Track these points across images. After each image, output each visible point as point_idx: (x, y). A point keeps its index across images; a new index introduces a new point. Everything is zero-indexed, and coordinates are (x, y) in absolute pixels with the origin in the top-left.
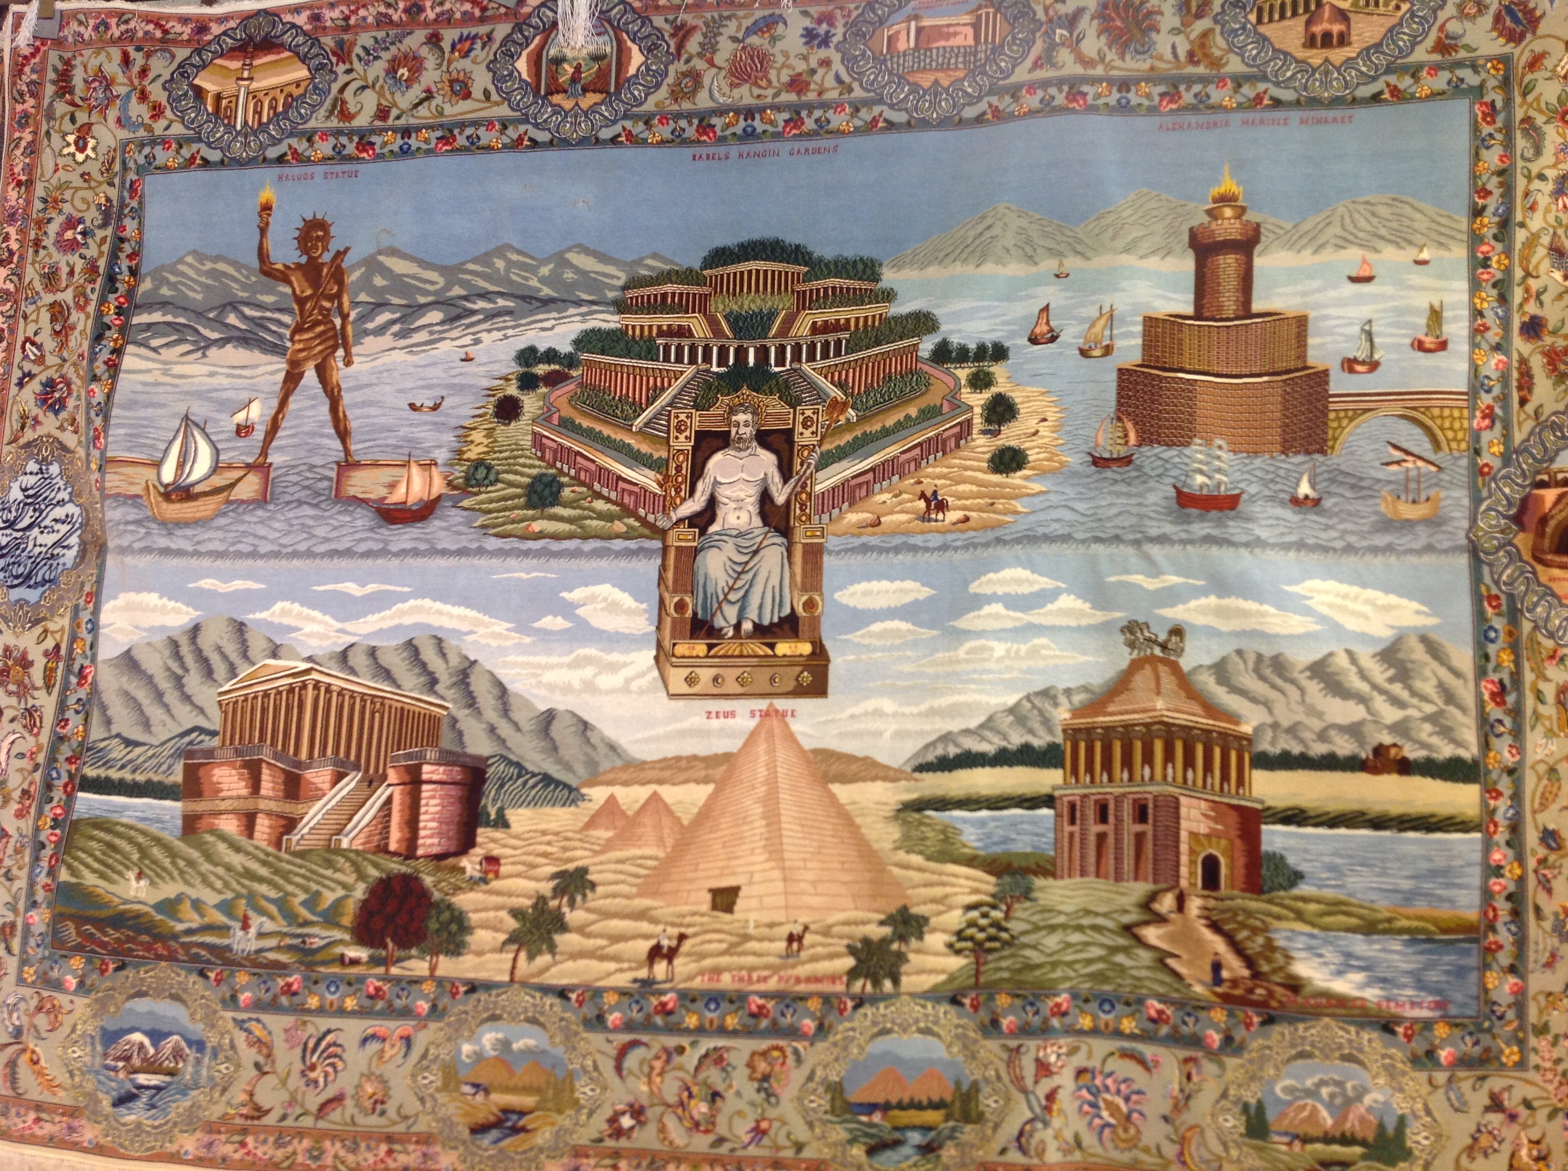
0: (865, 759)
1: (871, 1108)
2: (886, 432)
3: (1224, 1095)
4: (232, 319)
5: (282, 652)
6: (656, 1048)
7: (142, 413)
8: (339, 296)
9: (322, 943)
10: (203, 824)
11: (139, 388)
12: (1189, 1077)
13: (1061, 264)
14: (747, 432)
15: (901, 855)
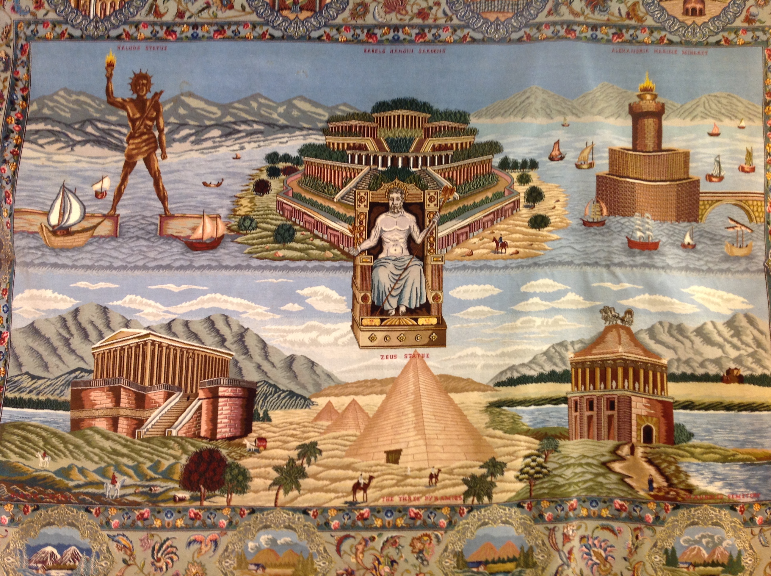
0: (468, 380)
1: (478, 564)
2: (476, 206)
3: (655, 545)
4: (90, 129)
5: (132, 324)
6: (359, 538)
7: (36, 183)
8: (157, 118)
9: (161, 490)
10: (86, 424)
11: (33, 168)
12: (637, 537)
13: (565, 119)
14: (398, 203)
15: (491, 431)
